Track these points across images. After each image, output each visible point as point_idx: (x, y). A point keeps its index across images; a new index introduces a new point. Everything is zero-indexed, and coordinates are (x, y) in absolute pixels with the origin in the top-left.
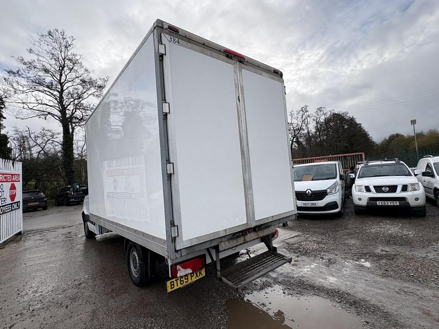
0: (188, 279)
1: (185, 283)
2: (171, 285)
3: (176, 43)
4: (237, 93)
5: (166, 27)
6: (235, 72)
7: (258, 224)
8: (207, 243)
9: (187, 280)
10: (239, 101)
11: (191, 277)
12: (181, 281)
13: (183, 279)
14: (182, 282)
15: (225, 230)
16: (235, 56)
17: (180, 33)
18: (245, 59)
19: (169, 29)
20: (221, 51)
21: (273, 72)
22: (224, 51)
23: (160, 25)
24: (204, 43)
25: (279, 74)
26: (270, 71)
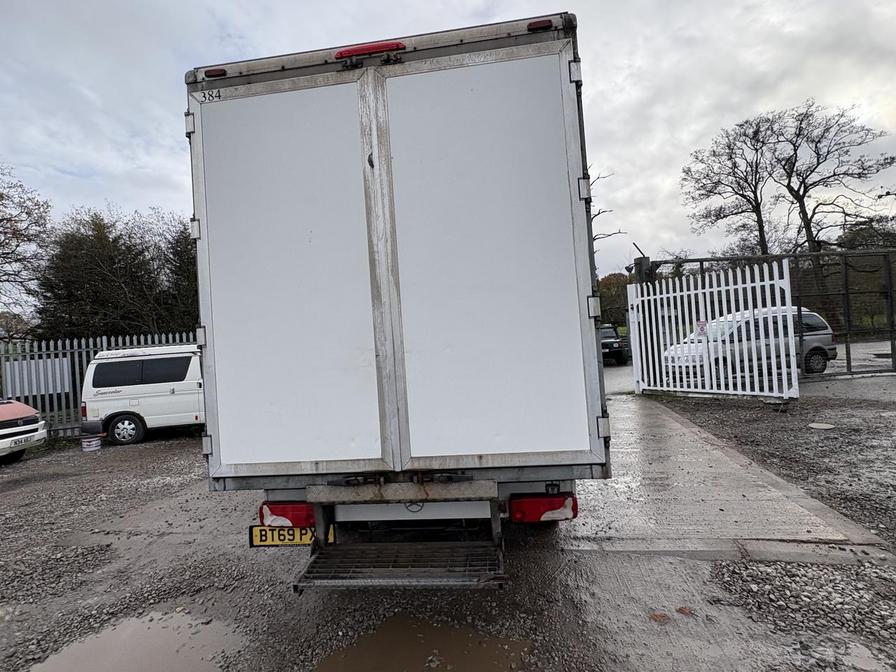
0: (293, 535)
1: (286, 541)
2: (261, 536)
3: (216, 99)
4: (367, 148)
5: (201, 76)
6: (363, 97)
7: (416, 466)
8: (279, 480)
9: (291, 538)
10: (372, 165)
11: (301, 534)
12: (280, 535)
13: (286, 533)
14: (282, 538)
15: (317, 463)
16: (370, 54)
17: (229, 73)
18: (404, 48)
19: (207, 79)
20: (329, 61)
21: (526, 32)
22: (337, 58)
23: (191, 79)
24: (283, 67)
25: (553, 29)
26: (512, 34)
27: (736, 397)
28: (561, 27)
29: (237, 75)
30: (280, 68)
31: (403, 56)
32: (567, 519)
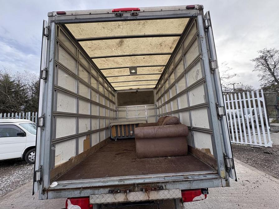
5: (55, 14)
16: (126, 11)
17: (67, 14)
18: (139, 10)
19: (57, 15)
20: (109, 13)
21: (186, 9)
22: (113, 12)
23: (51, 15)
24: (90, 13)
25: (195, 9)
26: (180, 9)
27: (240, 144)
28: (198, 8)
29: (71, 14)
30: (89, 14)
31: (139, 13)
32: (203, 200)
